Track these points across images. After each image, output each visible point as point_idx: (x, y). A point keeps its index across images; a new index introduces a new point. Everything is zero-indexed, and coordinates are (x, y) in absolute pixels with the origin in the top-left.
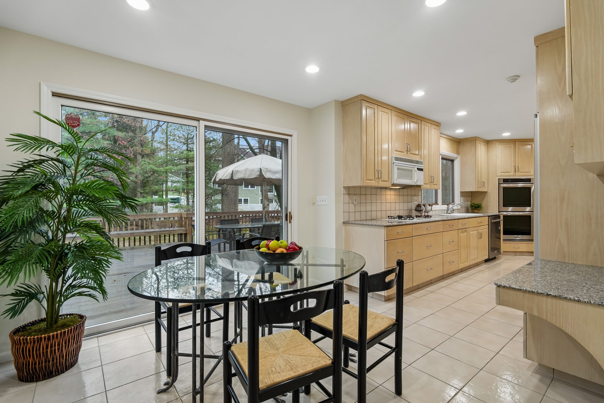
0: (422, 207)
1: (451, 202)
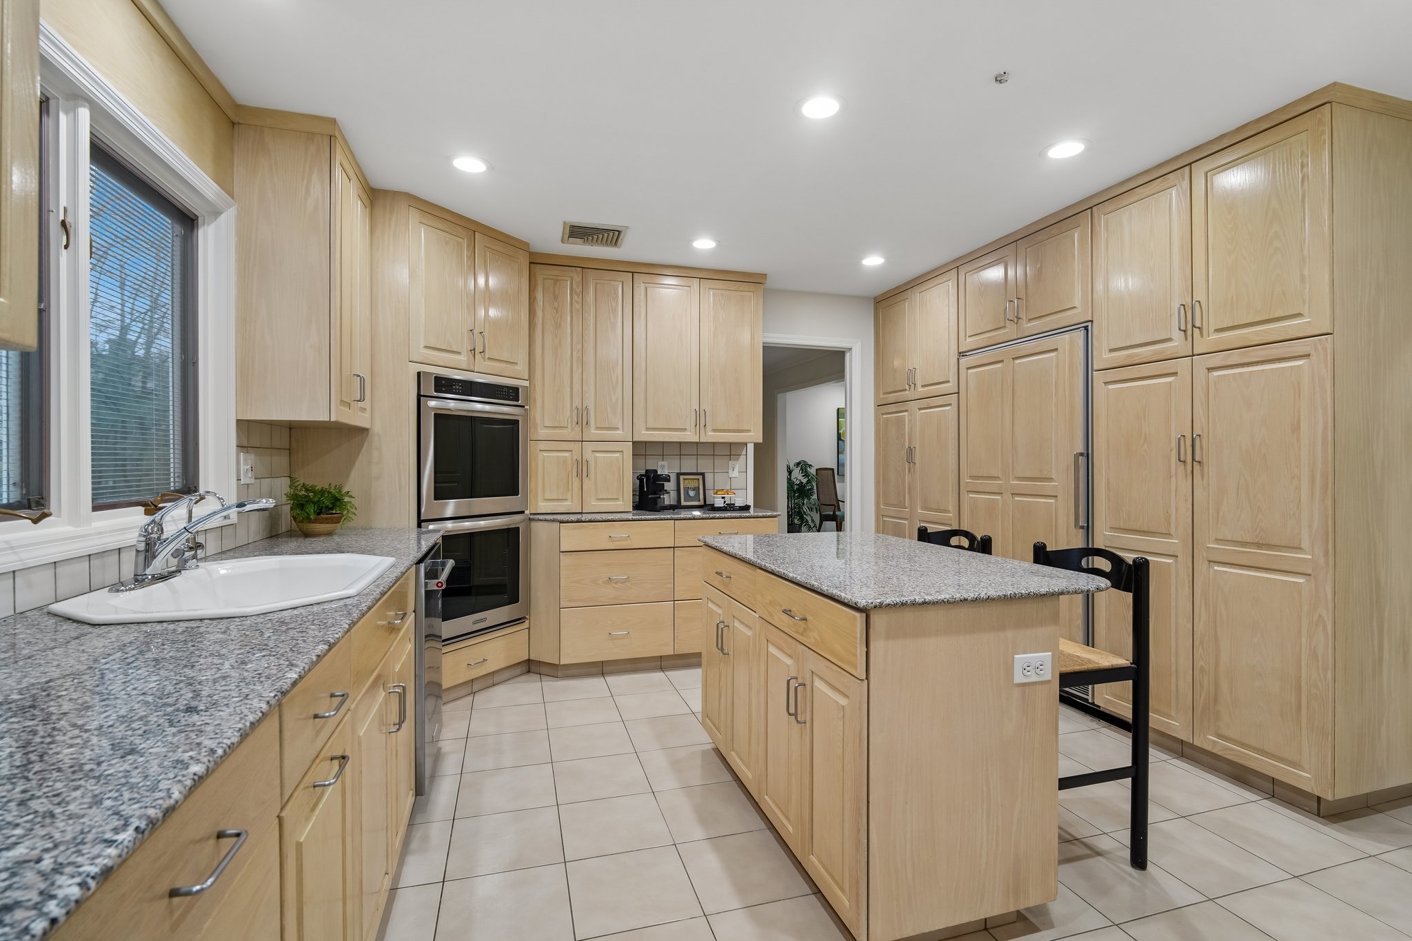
1: (174, 483)
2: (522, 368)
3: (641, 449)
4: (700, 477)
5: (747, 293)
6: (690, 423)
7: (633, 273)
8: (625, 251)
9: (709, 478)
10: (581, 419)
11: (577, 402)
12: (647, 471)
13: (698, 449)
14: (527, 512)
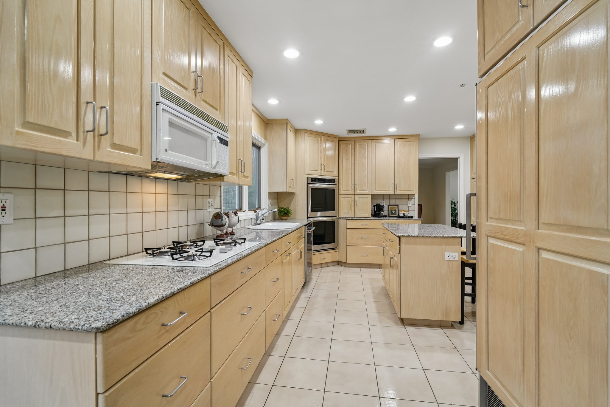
0: (224, 218)
1: (257, 206)
2: (336, 173)
3: (373, 197)
4: (397, 206)
5: (412, 142)
6: (391, 188)
7: (371, 140)
8: (367, 134)
9: (400, 207)
10: (354, 188)
11: (353, 182)
12: (377, 204)
13: (396, 197)
14: (338, 216)
